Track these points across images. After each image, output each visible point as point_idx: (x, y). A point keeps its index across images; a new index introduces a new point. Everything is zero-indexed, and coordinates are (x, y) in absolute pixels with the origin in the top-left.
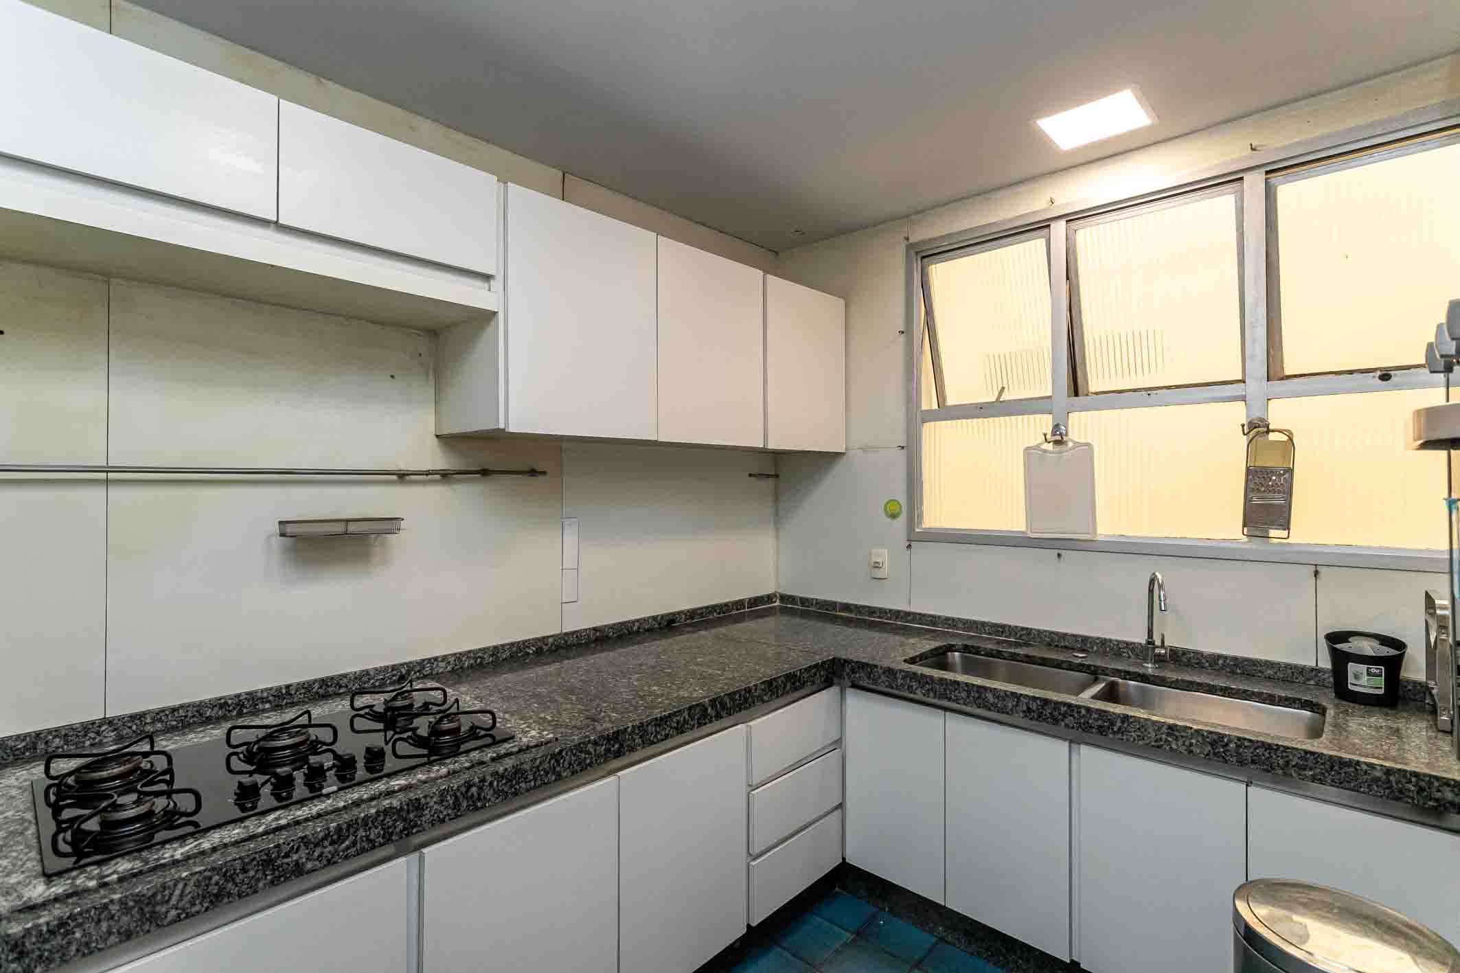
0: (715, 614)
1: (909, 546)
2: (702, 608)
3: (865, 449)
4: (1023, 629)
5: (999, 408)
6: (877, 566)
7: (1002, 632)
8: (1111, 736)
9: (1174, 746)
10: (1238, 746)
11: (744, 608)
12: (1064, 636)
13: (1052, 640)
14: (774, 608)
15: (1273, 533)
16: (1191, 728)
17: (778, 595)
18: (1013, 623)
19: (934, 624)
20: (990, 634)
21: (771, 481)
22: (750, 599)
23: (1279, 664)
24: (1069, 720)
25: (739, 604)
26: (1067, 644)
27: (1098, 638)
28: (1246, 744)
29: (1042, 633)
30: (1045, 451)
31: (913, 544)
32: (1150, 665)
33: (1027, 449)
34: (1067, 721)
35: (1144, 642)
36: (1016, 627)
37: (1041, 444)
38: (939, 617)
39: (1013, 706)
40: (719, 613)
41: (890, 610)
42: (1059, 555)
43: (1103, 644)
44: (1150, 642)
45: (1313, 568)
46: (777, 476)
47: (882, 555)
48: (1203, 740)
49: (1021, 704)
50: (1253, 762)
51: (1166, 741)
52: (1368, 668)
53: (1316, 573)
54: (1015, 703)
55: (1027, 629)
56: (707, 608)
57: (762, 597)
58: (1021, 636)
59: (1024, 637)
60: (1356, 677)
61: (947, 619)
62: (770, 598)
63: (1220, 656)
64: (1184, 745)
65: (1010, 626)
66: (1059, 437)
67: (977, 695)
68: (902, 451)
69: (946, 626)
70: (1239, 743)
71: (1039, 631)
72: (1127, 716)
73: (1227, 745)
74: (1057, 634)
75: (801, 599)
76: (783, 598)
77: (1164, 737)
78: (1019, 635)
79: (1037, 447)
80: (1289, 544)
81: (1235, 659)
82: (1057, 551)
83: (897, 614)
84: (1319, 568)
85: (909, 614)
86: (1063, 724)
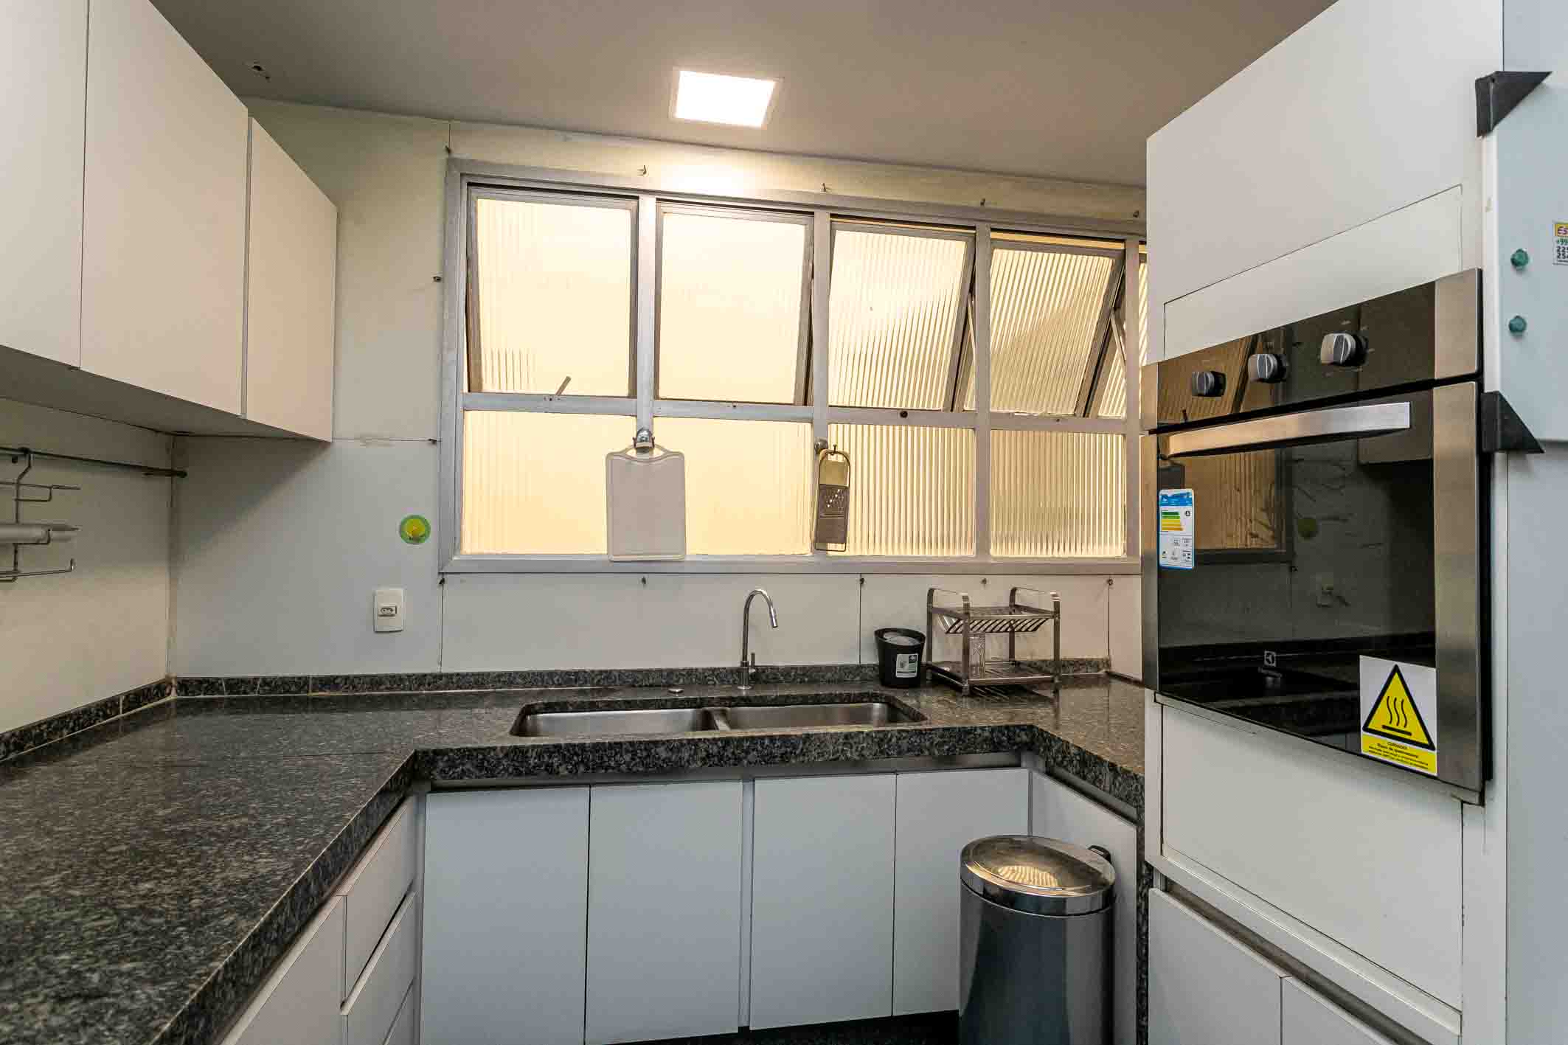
0: (65, 732)
1: (442, 582)
2: (40, 724)
3: (365, 440)
4: (601, 672)
5: (557, 402)
6: (388, 613)
7: (576, 681)
8: (793, 761)
9: (849, 755)
10: (899, 739)
11: (118, 713)
12: (648, 673)
13: (635, 680)
14: (168, 704)
15: (831, 546)
16: (862, 732)
17: (174, 682)
18: (588, 668)
19: (481, 685)
20: (560, 685)
21: (163, 484)
22: (127, 695)
23: (835, 667)
24: (753, 756)
25: (108, 706)
26: (651, 681)
27: (684, 670)
28: (904, 735)
29: (624, 674)
30: (631, 458)
31: (447, 577)
32: (744, 688)
33: (612, 454)
34: (750, 757)
35: (738, 665)
36: (593, 671)
37: (627, 450)
38: (489, 674)
39: (690, 755)
40: (73, 730)
41: (409, 676)
42: (644, 581)
43: (690, 675)
44: (745, 664)
45: (858, 577)
46: (175, 474)
47: (394, 596)
48: (873, 741)
49: (699, 751)
50: (909, 750)
51: (843, 750)
52: (910, 657)
53: (862, 580)
54: (692, 752)
55: (606, 671)
56: (49, 722)
57: (148, 689)
58: (599, 681)
59: (602, 682)
60: (902, 665)
61: (500, 675)
62: (160, 689)
63: (792, 668)
64: (856, 750)
65: (585, 672)
66: (644, 445)
67: (645, 754)
68: (434, 446)
69: (499, 685)
70: (899, 736)
71: (620, 671)
72: (808, 734)
73: (890, 740)
74: (640, 671)
75: (228, 680)
76: (184, 685)
77: (840, 747)
78: (595, 681)
79: (623, 453)
80: (845, 557)
81: (804, 668)
82: (641, 576)
83: (421, 680)
84: (863, 576)
85: (440, 676)
86: (745, 762)
